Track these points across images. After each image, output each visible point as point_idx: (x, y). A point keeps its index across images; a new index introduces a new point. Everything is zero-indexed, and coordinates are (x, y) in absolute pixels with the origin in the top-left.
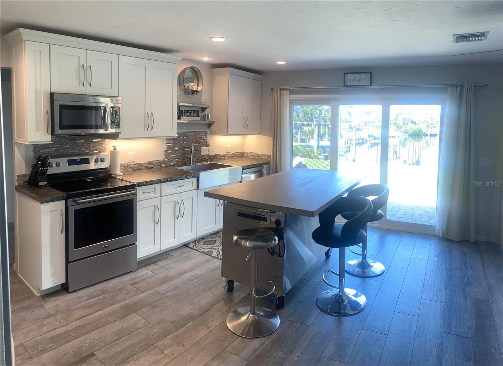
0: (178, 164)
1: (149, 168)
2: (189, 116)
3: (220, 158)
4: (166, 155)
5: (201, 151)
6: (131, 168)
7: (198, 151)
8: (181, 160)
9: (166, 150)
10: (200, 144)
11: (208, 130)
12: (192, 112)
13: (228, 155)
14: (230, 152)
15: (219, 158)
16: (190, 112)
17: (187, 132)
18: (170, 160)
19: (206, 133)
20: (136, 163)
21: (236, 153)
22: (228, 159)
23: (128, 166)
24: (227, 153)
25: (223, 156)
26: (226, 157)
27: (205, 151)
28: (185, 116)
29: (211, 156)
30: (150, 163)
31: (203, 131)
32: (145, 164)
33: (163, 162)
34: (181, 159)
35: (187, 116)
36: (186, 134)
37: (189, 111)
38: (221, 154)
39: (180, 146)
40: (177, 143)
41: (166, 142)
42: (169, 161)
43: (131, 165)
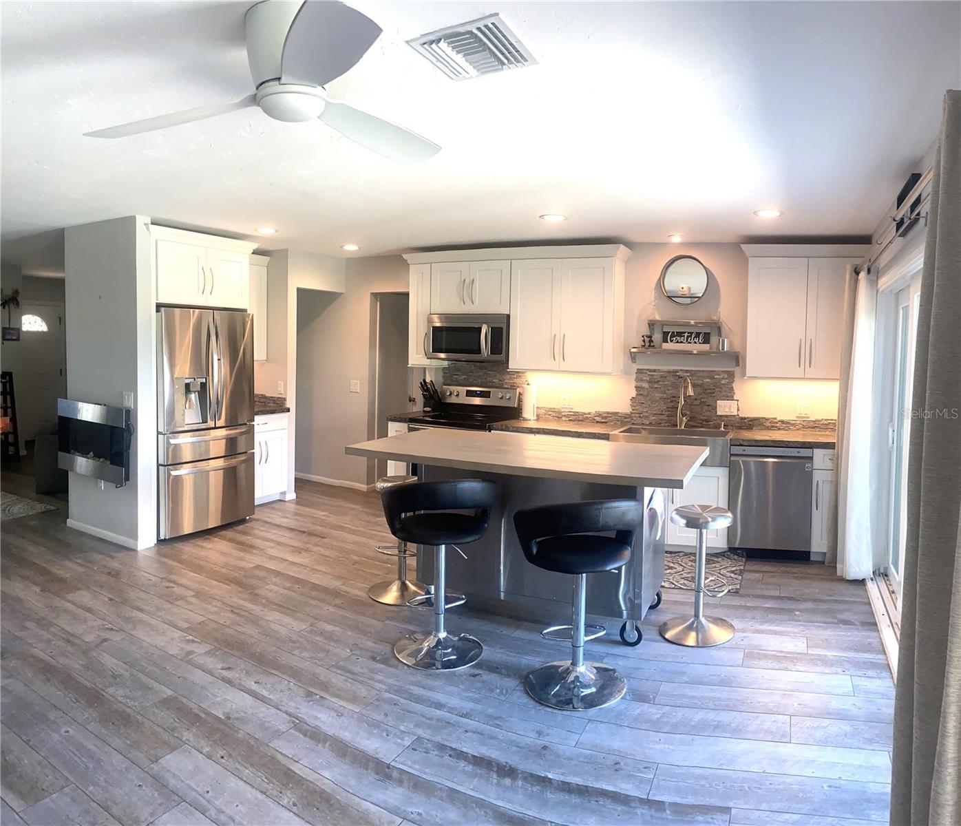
0: (660, 423)
1: (597, 422)
2: (681, 342)
3: (773, 427)
4: (634, 406)
5: (716, 407)
6: (565, 416)
7: (708, 405)
8: (666, 418)
9: (633, 398)
10: (713, 393)
11: (737, 370)
12: (691, 336)
13: (798, 422)
14: (809, 417)
15: (769, 424)
16: (686, 335)
17: (681, 370)
18: (641, 415)
19: (731, 375)
20: (573, 411)
21: (826, 420)
22: (798, 429)
23: (560, 413)
24: (797, 417)
25: (782, 422)
26: (794, 425)
27: (724, 408)
28: (671, 341)
29: (745, 418)
30: (600, 415)
31: (723, 371)
32: (589, 414)
33: (626, 416)
34: (668, 416)
35: (677, 342)
36: (678, 374)
37: (685, 333)
38: (776, 419)
39: (665, 393)
40: (656, 388)
41: (634, 384)
42: (640, 417)
43: (566, 412)
